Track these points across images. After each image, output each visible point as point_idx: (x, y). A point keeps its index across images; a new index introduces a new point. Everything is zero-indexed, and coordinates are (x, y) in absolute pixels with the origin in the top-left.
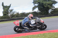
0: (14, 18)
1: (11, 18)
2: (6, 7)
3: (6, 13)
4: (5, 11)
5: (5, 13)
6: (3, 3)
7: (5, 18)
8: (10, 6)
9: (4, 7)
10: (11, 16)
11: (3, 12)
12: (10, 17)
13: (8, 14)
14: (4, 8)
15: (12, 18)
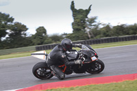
0: (98, 38)
1: (92, 37)
2: (80, 11)
3: (79, 27)
4: (78, 20)
5: (77, 27)
6: (73, 3)
7: (78, 38)
8: (90, 9)
9: (76, 12)
10: (90, 34)
11: (73, 24)
12: (89, 36)
13: (84, 28)
14: (74, 16)
15: (95, 39)
